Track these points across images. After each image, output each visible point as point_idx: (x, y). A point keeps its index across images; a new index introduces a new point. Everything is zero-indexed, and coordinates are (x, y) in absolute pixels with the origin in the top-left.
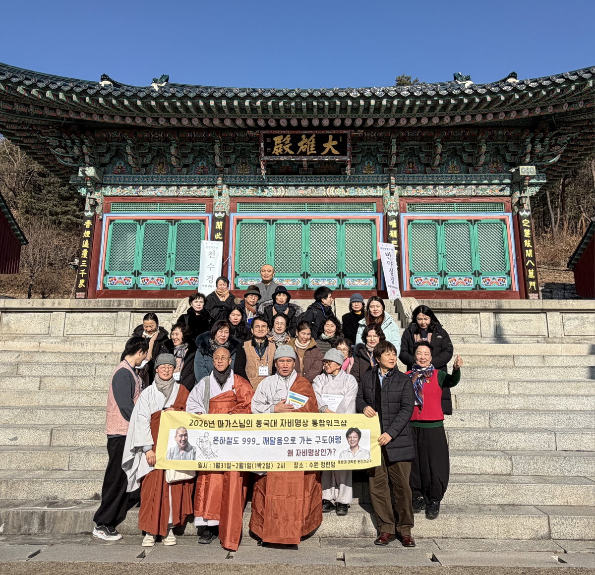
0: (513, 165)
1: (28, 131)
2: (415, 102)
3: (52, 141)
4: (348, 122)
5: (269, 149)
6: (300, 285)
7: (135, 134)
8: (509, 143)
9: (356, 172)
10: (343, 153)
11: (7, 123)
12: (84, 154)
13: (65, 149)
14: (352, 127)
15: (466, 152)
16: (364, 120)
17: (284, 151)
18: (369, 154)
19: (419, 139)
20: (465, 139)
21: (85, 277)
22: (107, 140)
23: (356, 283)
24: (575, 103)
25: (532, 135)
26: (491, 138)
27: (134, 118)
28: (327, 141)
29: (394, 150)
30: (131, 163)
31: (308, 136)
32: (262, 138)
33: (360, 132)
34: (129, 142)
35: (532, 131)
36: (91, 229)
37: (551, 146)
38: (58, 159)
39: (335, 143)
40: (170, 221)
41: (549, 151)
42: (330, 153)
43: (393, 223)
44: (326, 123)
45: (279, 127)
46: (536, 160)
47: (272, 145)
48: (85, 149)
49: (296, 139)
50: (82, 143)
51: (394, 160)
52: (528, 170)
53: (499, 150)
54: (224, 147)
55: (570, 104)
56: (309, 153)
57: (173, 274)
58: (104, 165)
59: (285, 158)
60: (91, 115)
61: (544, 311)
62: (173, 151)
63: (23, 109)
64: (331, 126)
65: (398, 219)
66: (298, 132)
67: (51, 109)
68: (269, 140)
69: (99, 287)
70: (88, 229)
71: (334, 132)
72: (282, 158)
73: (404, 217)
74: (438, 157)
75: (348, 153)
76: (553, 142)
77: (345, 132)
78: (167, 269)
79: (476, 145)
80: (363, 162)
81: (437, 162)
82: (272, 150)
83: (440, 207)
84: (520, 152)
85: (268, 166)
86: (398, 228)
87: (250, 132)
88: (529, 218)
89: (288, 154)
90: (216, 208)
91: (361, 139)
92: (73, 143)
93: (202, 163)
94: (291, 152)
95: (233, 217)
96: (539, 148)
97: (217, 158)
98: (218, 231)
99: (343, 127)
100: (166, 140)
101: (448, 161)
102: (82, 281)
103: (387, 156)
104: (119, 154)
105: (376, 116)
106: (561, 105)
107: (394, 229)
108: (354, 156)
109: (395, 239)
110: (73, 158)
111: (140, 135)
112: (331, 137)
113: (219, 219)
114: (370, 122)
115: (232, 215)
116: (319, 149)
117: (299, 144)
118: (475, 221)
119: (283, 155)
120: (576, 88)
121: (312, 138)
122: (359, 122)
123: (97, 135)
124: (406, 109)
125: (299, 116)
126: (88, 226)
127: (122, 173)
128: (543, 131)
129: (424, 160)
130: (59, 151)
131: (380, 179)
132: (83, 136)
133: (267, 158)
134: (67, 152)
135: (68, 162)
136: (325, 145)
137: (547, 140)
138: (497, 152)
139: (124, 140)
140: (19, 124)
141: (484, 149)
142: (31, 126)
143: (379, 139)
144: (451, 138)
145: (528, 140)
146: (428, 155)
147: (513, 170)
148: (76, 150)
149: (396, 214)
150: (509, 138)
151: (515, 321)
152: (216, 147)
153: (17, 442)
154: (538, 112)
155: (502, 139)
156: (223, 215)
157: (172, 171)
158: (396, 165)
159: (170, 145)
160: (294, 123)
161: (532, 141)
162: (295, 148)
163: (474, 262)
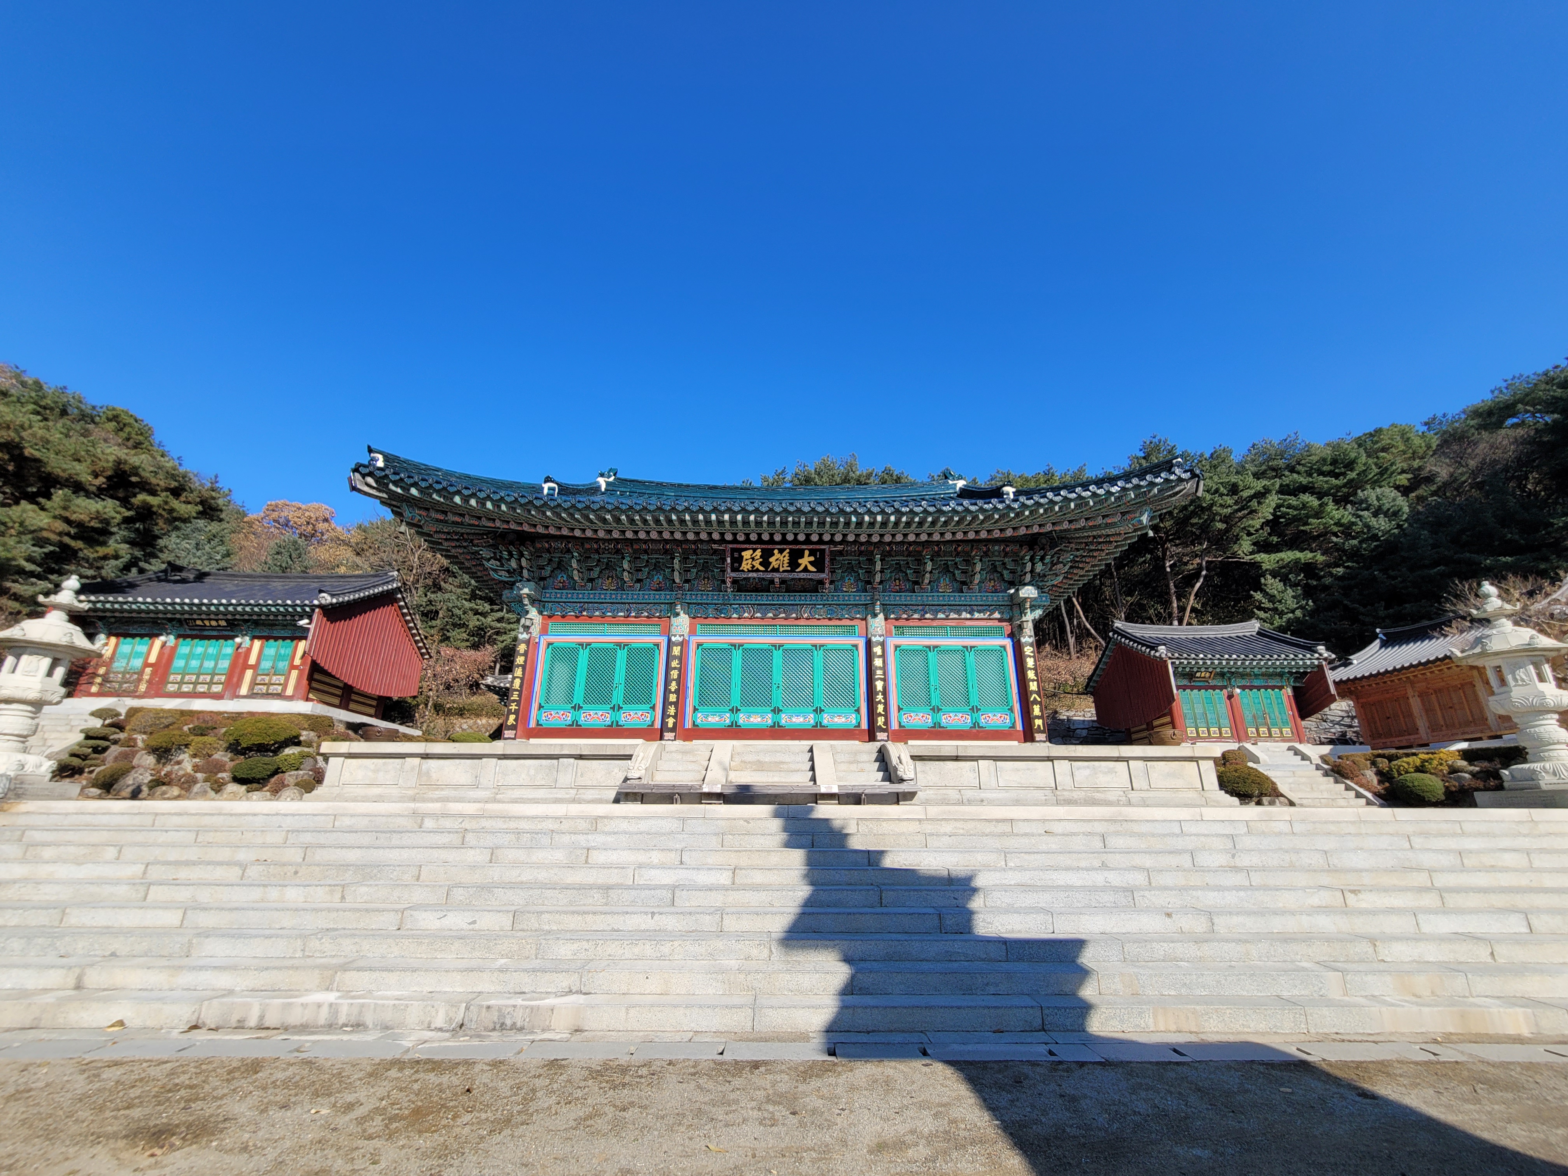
0: (1012, 584)
1: (457, 540)
2: (900, 519)
3: (485, 553)
4: (827, 538)
5: (736, 565)
6: (770, 722)
7: (583, 544)
8: (1006, 560)
9: (836, 590)
10: (821, 570)
11: (436, 532)
12: (522, 568)
13: (499, 560)
14: (832, 542)
15: (958, 568)
16: (845, 536)
17: (753, 566)
18: (850, 569)
19: (906, 553)
20: (958, 554)
21: (516, 712)
22: (548, 551)
23: (836, 720)
24: (1076, 520)
25: (1032, 553)
26: (986, 554)
27: (584, 531)
28: (802, 557)
29: (878, 567)
30: (576, 578)
31: (781, 551)
32: (728, 554)
33: (840, 547)
34: (575, 554)
35: (1031, 548)
36: (526, 654)
37: (1053, 564)
38: (491, 572)
39: (812, 559)
40: (618, 644)
41: (1050, 570)
42: (806, 570)
43: (878, 650)
44: (802, 537)
45: (748, 541)
46: (1038, 580)
47: (740, 560)
48: (524, 562)
49: (767, 555)
50: (521, 555)
51: (878, 578)
52: (1028, 592)
53: (995, 567)
54: (684, 560)
55: (1070, 522)
56: (781, 569)
57: (620, 708)
58: (543, 579)
59: (755, 575)
60: (535, 526)
61: (1050, 759)
62: (626, 565)
63: (457, 519)
64: (808, 541)
65: (883, 645)
66: (770, 546)
67: (489, 519)
68: (736, 555)
69: (532, 724)
70: (522, 655)
71: (811, 547)
72: (751, 575)
73: (891, 642)
74: (928, 575)
75: (826, 570)
76: (1055, 559)
77: (823, 547)
78: (614, 702)
79: (969, 562)
80: (842, 578)
81: (927, 581)
82: (740, 565)
83: (930, 630)
84: (1019, 569)
85: (735, 582)
86: (883, 656)
87: (715, 546)
88: (1031, 645)
89: (758, 570)
90: (673, 631)
91: (841, 553)
92: (511, 555)
93: (658, 578)
94: (762, 568)
95: (694, 640)
96: (1039, 567)
97: (676, 574)
98: (675, 657)
99: (821, 541)
100: (618, 551)
101: (939, 578)
102: (512, 717)
103: (870, 573)
104: (561, 566)
105: (858, 531)
106: (1060, 523)
107: (879, 657)
108: (833, 572)
109: (880, 668)
110: (508, 571)
111: (587, 546)
112: (807, 553)
113: (677, 644)
114: (851, 538)
115: (692, 638)
116: (794, 564)
117: (771, 560)
118: (971, 647)
119: (752, 571)
120: (1076, 506)
121: (786, 553)
122: (838, 538)
123: (538, 545)
124: (891, 525)
125: (771, 530)
126: (522, 651)
127: (564, 588)
128: (1043, 549)
129: (912, 577)
130: (493, 564)
131: (863, 598)
132: (522, 548)
133: (734, 575)
134: (502, 565)
135: (503, 576)
136: (800, 561)
137: (1048, 559)
138: (994, 569)
139: (568, 551)
140: (448, 533)
141: (978, 567)
142: (462, 534)
143: (861, 553)
144: (942, 553)
145: (1028, 558)
146: (916, 572)
147: (1012, 591)
148: (513, 564)
149: (881, 639)
150: (1006, 554)
151: (1018, 770)
152: (676, 561)
153: (476, 926)
154: (1036, 529)
155: (999, 556)
156: (681, 639)
157: (622, 586)
158: (881, 582)
159: (623, 558)
160: (766, 537)
161: (1032, 559)
162: (765, 563)
163: (971, 696)
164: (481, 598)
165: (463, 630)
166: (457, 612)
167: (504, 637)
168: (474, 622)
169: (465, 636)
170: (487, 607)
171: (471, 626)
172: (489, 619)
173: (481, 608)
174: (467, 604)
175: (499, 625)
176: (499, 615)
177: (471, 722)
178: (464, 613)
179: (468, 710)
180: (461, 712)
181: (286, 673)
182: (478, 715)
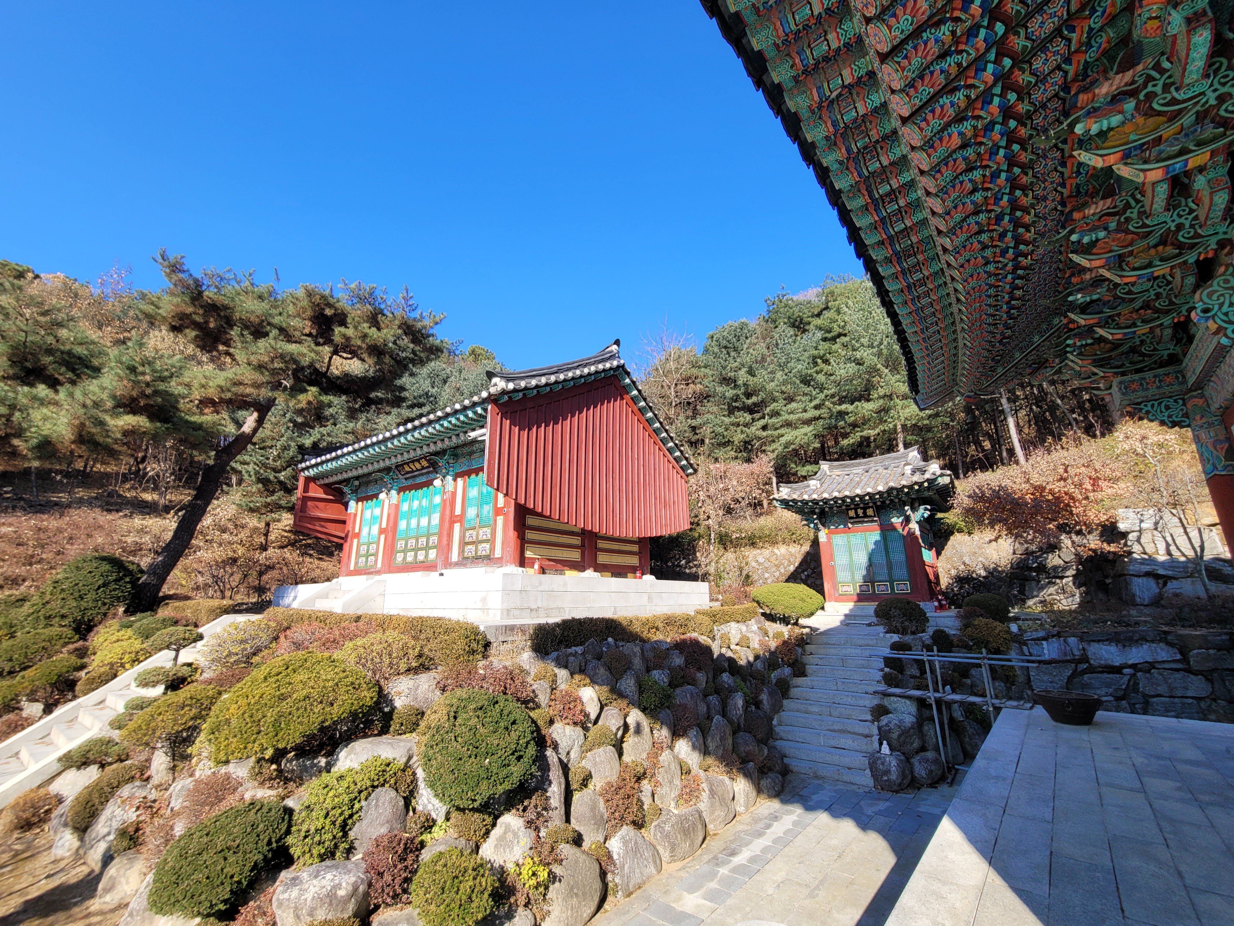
164: (739, 409)
165: (729, 448)
166: (720, 430)
167: (774, 446)
168: (738, 438)
169: (733, 453)
170: (748, 417)
171: (736, 442)
172: (753, 429)
173: (741, 420)
174: (727, 420)
175: (765, 434)
176: (762, 422)
177: (766, 552)
178: (726, 430)
179: (760, 537)
180: (752, 542)
181: (491, 522)
182: (774, 543)
